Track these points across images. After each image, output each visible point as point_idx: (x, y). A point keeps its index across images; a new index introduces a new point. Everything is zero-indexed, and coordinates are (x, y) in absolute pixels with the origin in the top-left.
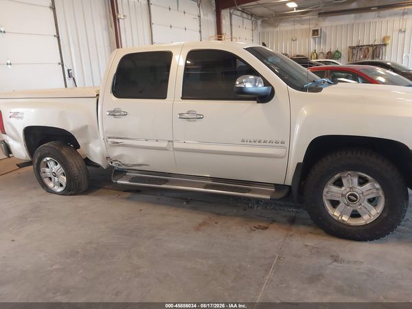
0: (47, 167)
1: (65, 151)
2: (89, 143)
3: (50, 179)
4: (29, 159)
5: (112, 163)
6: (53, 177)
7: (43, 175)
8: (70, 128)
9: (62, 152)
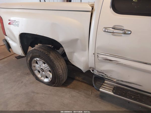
0: (37, 63)
1: (52, 56)
2: (74, 52)
3: (39, 72)
4: (23, 55)
5: (93, 71)
6: (41, 71)
7: (33, 68)
8: (59, 39)
9: (51, 56)
